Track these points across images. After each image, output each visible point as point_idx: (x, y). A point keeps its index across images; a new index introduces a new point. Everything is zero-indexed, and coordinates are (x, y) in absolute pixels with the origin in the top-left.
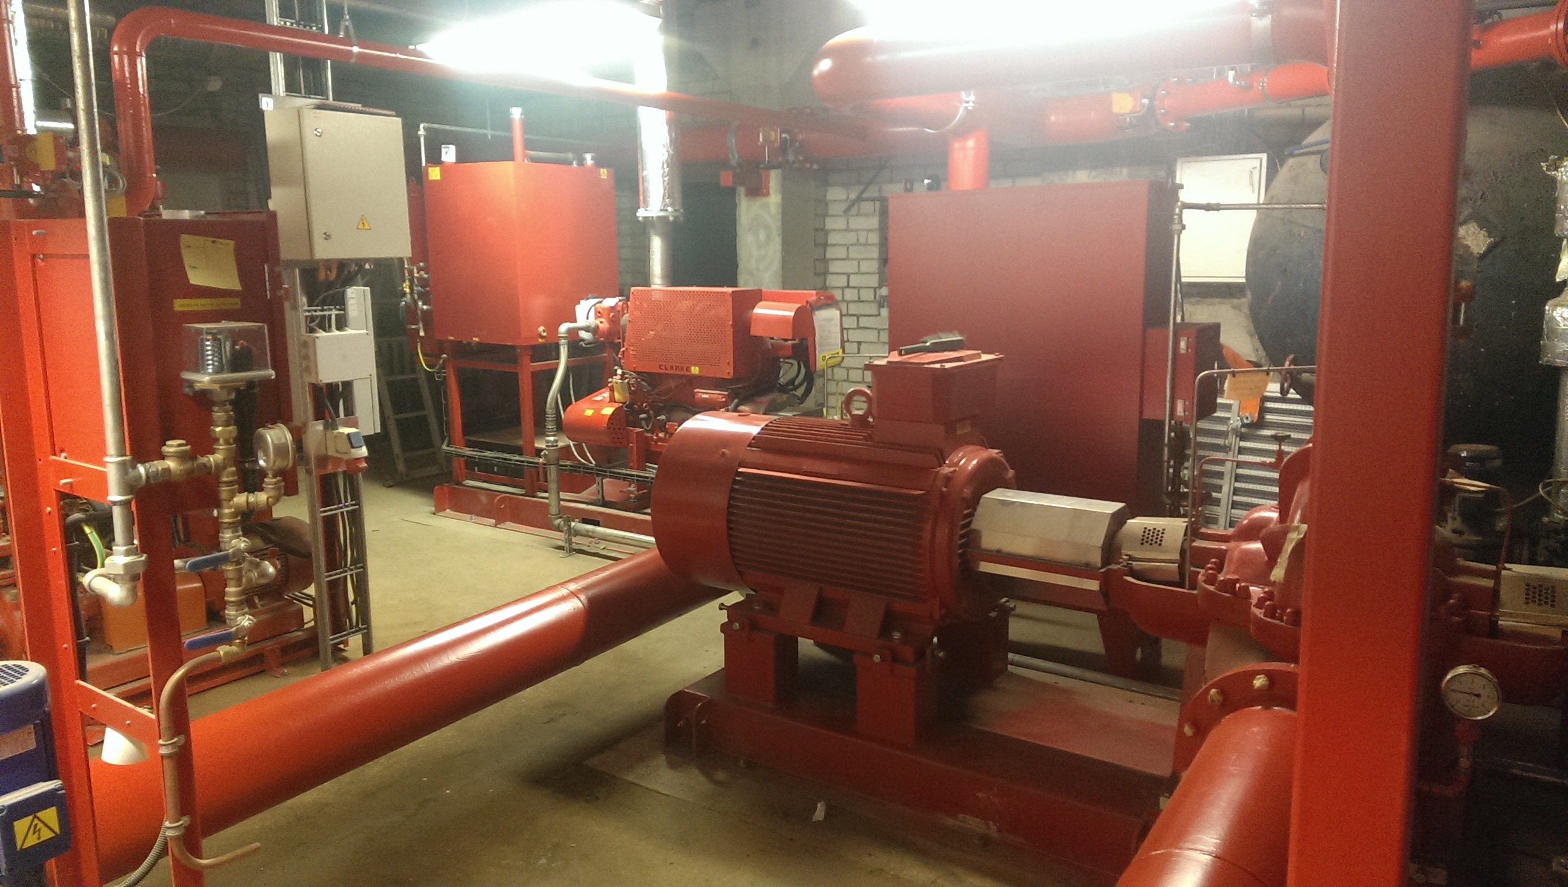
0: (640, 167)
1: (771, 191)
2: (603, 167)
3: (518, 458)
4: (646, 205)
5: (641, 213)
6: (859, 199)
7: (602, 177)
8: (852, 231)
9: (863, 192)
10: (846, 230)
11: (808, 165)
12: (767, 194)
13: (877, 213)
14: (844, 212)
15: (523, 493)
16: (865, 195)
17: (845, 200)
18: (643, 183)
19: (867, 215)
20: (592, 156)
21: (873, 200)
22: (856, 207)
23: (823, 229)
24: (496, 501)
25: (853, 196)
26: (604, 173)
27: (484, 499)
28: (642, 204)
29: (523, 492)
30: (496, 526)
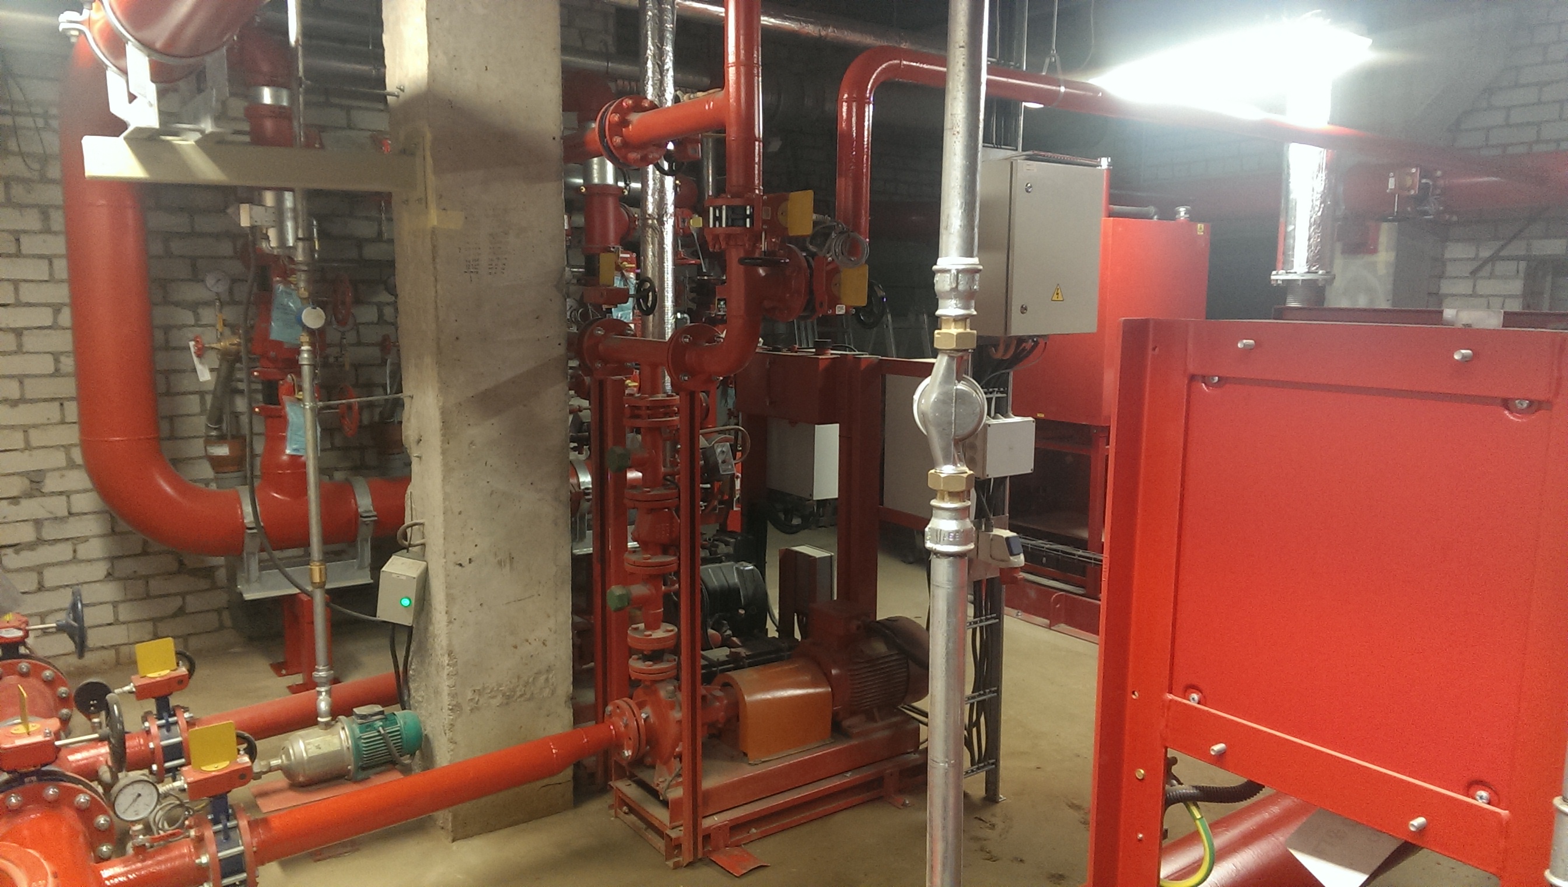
0: (1282, 220)
1: (1382, 247)
2: (1200, 221)
3: (1080, 553)
4: (1288, 265)
5: (1278, 276)
6: (1493, 259)
7: (1198, 233)
8: (1481, 296)
9: (1503, 247)
10: (1471, 296)
11: (1447, 217)
12: (1374, 251)
13: (1522, 274)
14: (1471, 273)
15: (1083, 592)
16: (1502, 254)
17: (1474, 259)
18: (1285, 239)
19: (1505, 278)
20: (1187, 210)
21: (1517, 259)
22: (1488, 268)
23: (1437, 294)
24: (1052, 599)
25: (1485, 253)
26: (1201, 228)
27: (1033, 594)
28: (1280, 265)
29: (1080, 591)
30: (1049, 627)
